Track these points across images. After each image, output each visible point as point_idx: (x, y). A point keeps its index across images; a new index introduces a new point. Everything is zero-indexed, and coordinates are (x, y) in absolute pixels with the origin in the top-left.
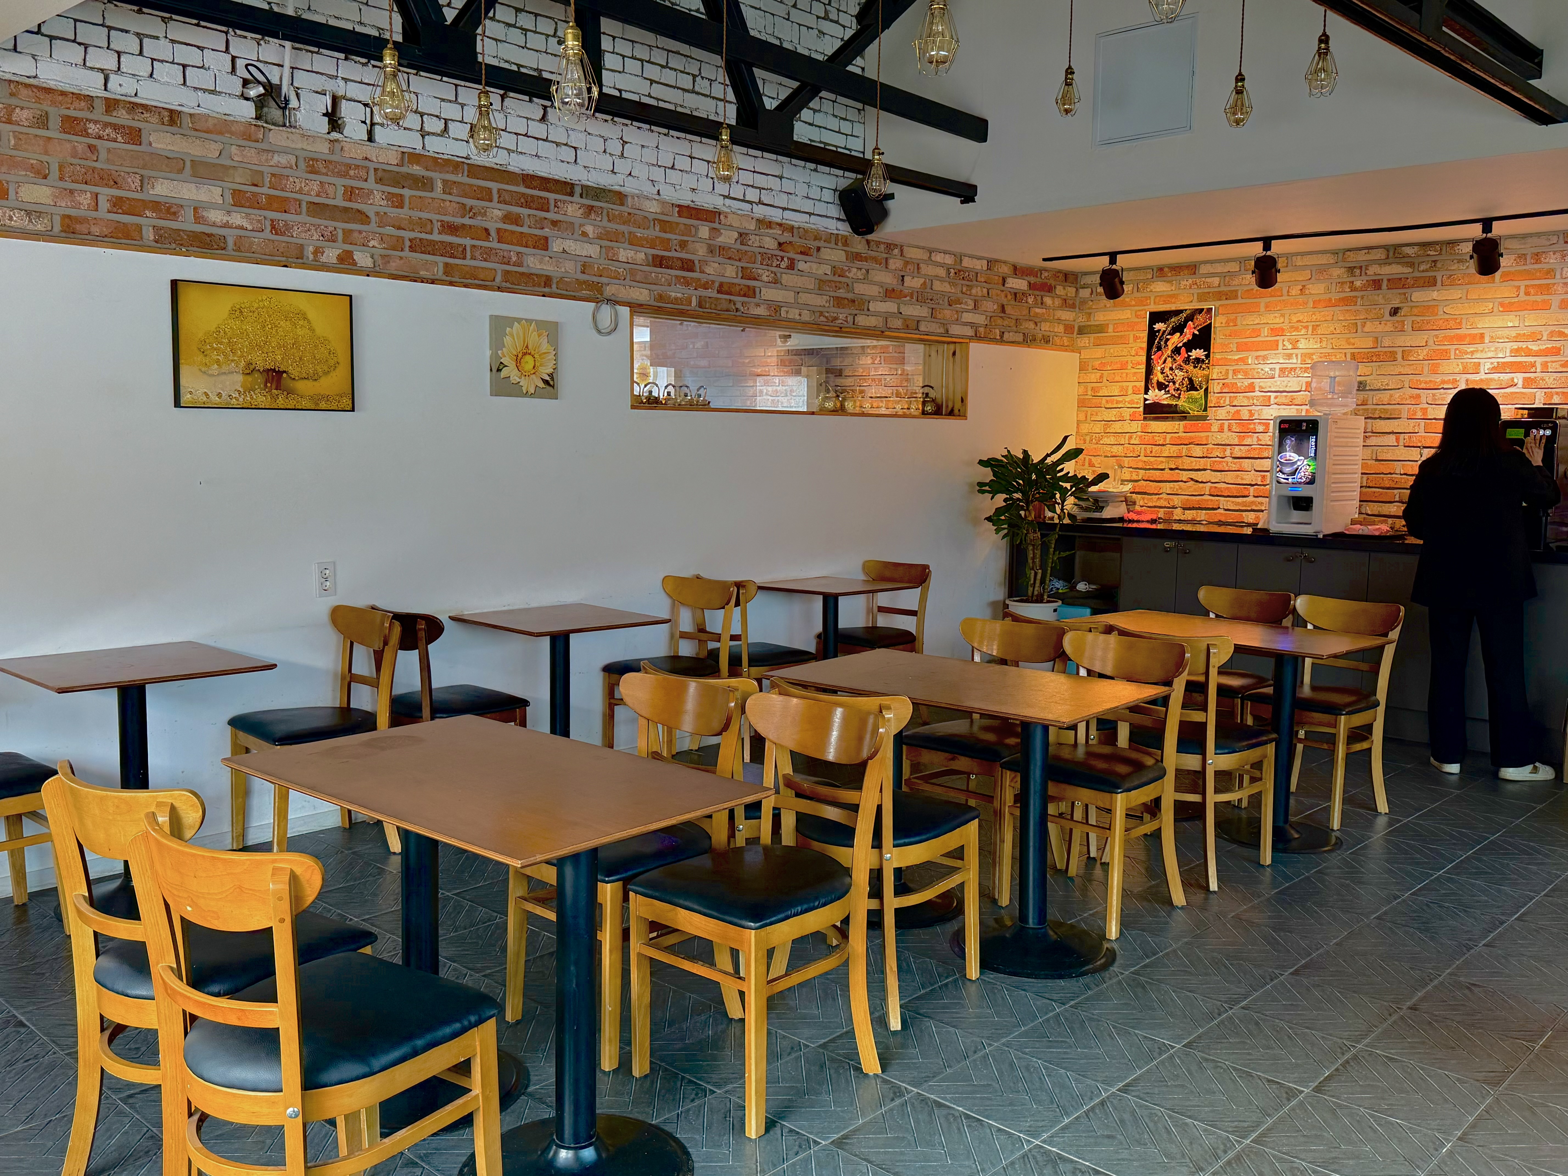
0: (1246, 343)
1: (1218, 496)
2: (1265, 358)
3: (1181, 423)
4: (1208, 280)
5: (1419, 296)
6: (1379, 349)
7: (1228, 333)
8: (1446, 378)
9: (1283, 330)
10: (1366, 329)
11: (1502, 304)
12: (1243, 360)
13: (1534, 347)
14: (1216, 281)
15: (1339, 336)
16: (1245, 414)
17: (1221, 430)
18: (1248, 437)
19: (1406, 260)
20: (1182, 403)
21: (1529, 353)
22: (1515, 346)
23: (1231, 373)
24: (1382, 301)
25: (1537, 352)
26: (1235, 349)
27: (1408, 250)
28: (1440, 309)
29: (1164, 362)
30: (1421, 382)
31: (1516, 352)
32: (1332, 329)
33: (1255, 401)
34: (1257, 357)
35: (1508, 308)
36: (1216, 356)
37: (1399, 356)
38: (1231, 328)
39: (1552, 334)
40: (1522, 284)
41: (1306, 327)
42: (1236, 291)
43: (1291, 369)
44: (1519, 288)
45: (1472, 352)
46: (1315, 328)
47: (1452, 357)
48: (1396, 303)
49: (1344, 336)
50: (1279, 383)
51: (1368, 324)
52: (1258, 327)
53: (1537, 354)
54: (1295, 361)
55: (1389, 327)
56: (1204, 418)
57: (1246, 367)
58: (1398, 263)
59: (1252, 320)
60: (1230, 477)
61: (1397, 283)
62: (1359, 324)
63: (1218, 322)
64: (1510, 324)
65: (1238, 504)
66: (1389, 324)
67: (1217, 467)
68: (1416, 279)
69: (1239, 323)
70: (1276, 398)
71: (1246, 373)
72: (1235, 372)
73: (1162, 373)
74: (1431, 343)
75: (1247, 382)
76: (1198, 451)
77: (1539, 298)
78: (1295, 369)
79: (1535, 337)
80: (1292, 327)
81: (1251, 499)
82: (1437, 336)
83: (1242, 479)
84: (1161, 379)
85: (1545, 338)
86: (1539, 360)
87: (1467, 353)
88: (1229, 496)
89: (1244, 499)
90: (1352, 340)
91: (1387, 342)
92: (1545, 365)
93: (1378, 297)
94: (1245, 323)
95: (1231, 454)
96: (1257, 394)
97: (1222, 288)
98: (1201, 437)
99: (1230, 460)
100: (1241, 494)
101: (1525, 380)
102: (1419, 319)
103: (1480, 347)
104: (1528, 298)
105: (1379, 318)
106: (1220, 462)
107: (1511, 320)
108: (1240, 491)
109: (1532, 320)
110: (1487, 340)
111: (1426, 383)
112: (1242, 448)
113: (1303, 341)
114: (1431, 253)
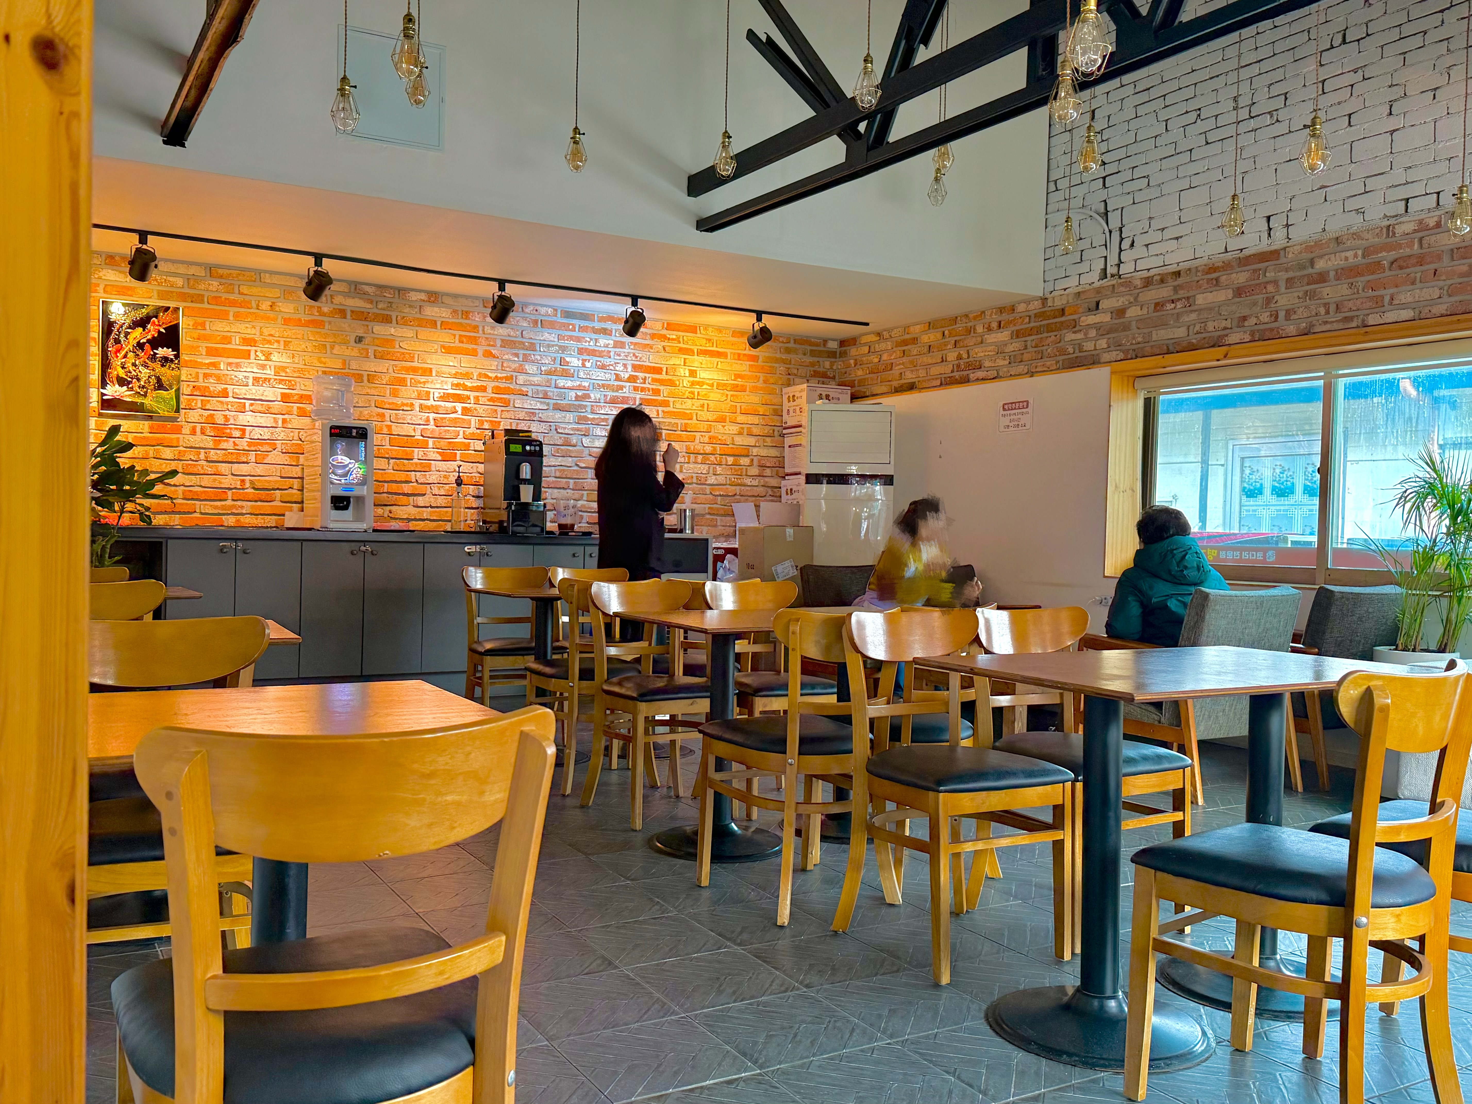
0: (216, 349)
1: (192, 499)
2: (238, 365)
3: (146, 423)
4: (171, 279)
5: (380, 329)
6: (347, 371)
7: (196, 336)
8: (405, 401)
9: (255, 341)
10: (335, 351)
11: (443, 347)
12: (214, 365)
13: (469, 384)
14: (179, 282)
15: (311, 354)
16: (220, 420)
17: (193, 432)
18: (224, 441)
19: (366, 297)
20: (147, 402)
21: (466, 388)
22: (456, 381)
23: (201, 376)
24: (347, 329)
25: (470, 387)
26: (204, 353)
27: (367, 289)
28: (397, 343)
29: (125, 356)
30: (385, 403)
31: (457, 386)
32: (303, 346)
33: (229, 407)
34: (230, 364)
35: (448, 350)
36: (184, 357)
37: (365, 378)
38: (199, 331)
39: (480, 375)
40: (458, 333)
41: (278, 342)
42: (203, 296)
43: (265, 379)
44: (455, 335)
45: (424, 383)
46: (286, 344)
47: (409, 384)
48: (360, 332)
49: (316, 355)
50: (254, 391)
51: (337, 347)
52: (229, 334)
53: (472, 389)
54: (268, 372)
55: (355, 353)
56: (174, 419)
57: (219, 372)
58: (360, 298)
59: (220, 327)
60: (206, 481)
61: (361, 316)
62: (328, 347)
63: (184, 323)
64: (451, 364)
65: (216, 507)
66: (356, 350)
67: (191, 470)
68: (377, 315)
69: (208, 328)
70: (251, 405)
71: (218, 378)
72: (206, 376)
73: (123, 368)
74: (391, 370)
75: (220, 387)
76: (168, 453)
77: (471, 346)
78: (269, 380)
79: (467, 376)
80: (264, 340)
81: (229, 503)
82: (396, 366)
83: (220, 483)
84: (122, 373)
85: (475, 378)
86: (472, 394)
87: (421, 383)
88: (206, 500)
89: (223, 503)
90: (323, 359)
91: (354, 365)
92: (477, 398)
93: (345, 324)
94: (214, 328)
95: (206, 457)
96: (230, 399)
97: (186, 290)
98: (172, 439)
99: (205, 463)
100: (218, 498)
101: (463, 408)
102: (380, 349)
103: (430, 379)
104: (461, 345)
105: (345, 343)
106: (195, 465)
107: (451, 361)
108: (219, 494)
109: (466, 363)
110: (434, 374)
111: (389, 404)
112: (219, 452)
113: (276, 354)
114: (387, 295)
